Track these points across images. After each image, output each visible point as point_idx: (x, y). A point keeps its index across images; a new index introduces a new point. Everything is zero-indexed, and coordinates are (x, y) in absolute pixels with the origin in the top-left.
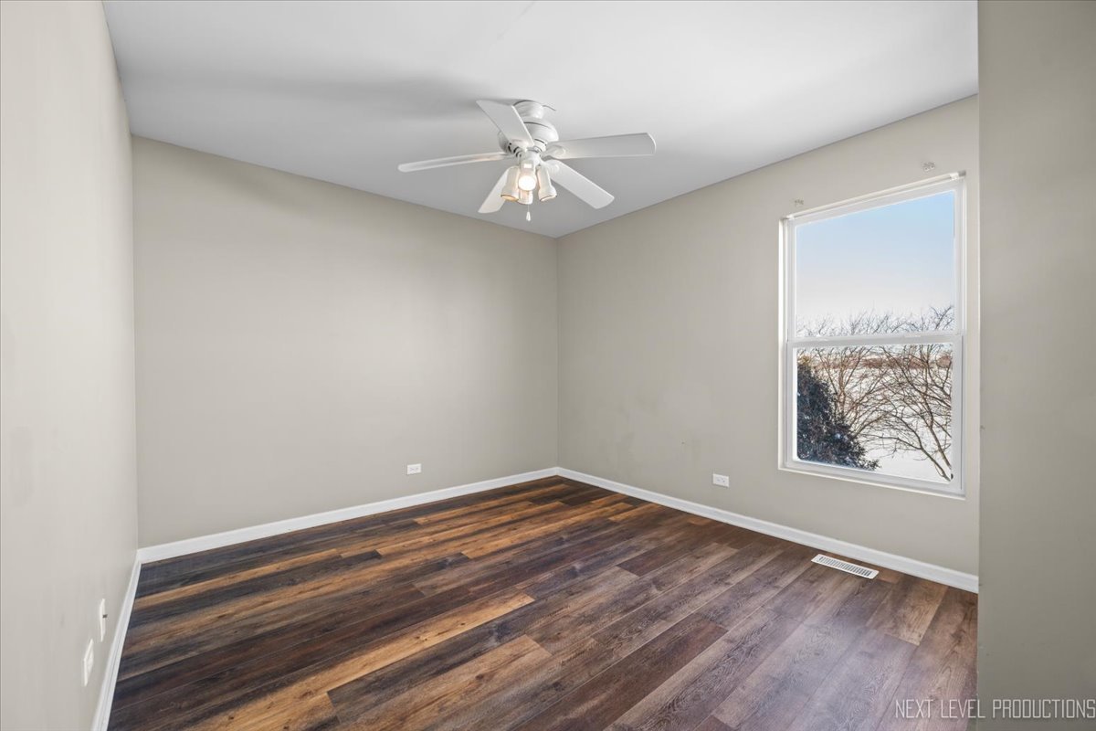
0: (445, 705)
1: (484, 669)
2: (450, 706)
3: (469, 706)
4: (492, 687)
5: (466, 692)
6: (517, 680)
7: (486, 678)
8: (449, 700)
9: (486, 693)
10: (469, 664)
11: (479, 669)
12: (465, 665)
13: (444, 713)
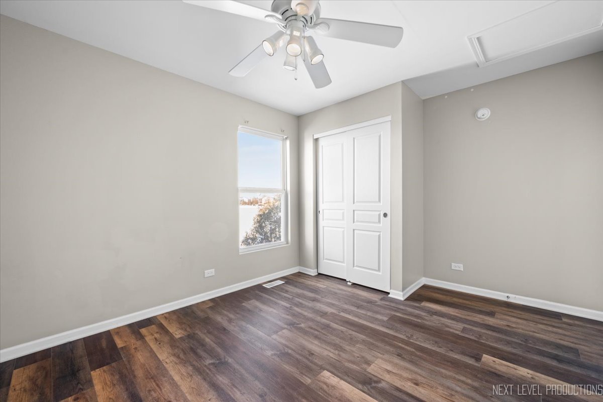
0: (449, 394)
1: (409, 384)
2: (446, 392)
3: (440, 384)
4: (419, 378)
5: (432, 387)
6: (406, 369)
7: (415, 382)
8: (444, 394)
9: (426, 380)
10: (410, 392)
11: (410, 386)
12: (413, 394)
13: (453, 393)
